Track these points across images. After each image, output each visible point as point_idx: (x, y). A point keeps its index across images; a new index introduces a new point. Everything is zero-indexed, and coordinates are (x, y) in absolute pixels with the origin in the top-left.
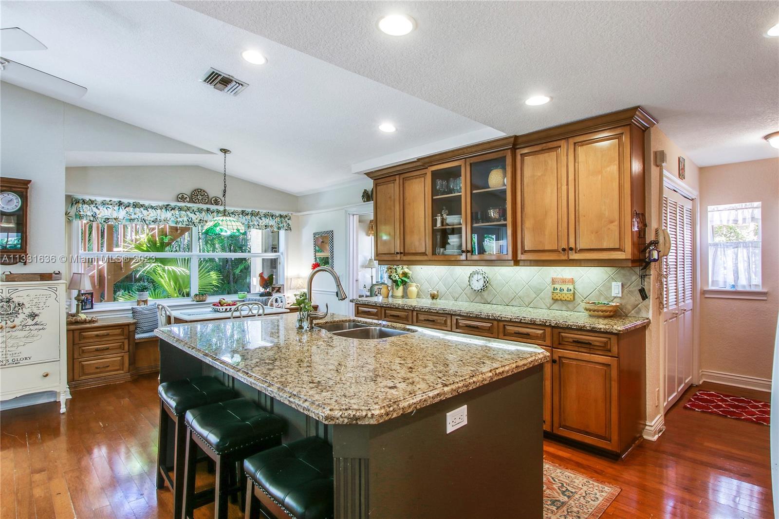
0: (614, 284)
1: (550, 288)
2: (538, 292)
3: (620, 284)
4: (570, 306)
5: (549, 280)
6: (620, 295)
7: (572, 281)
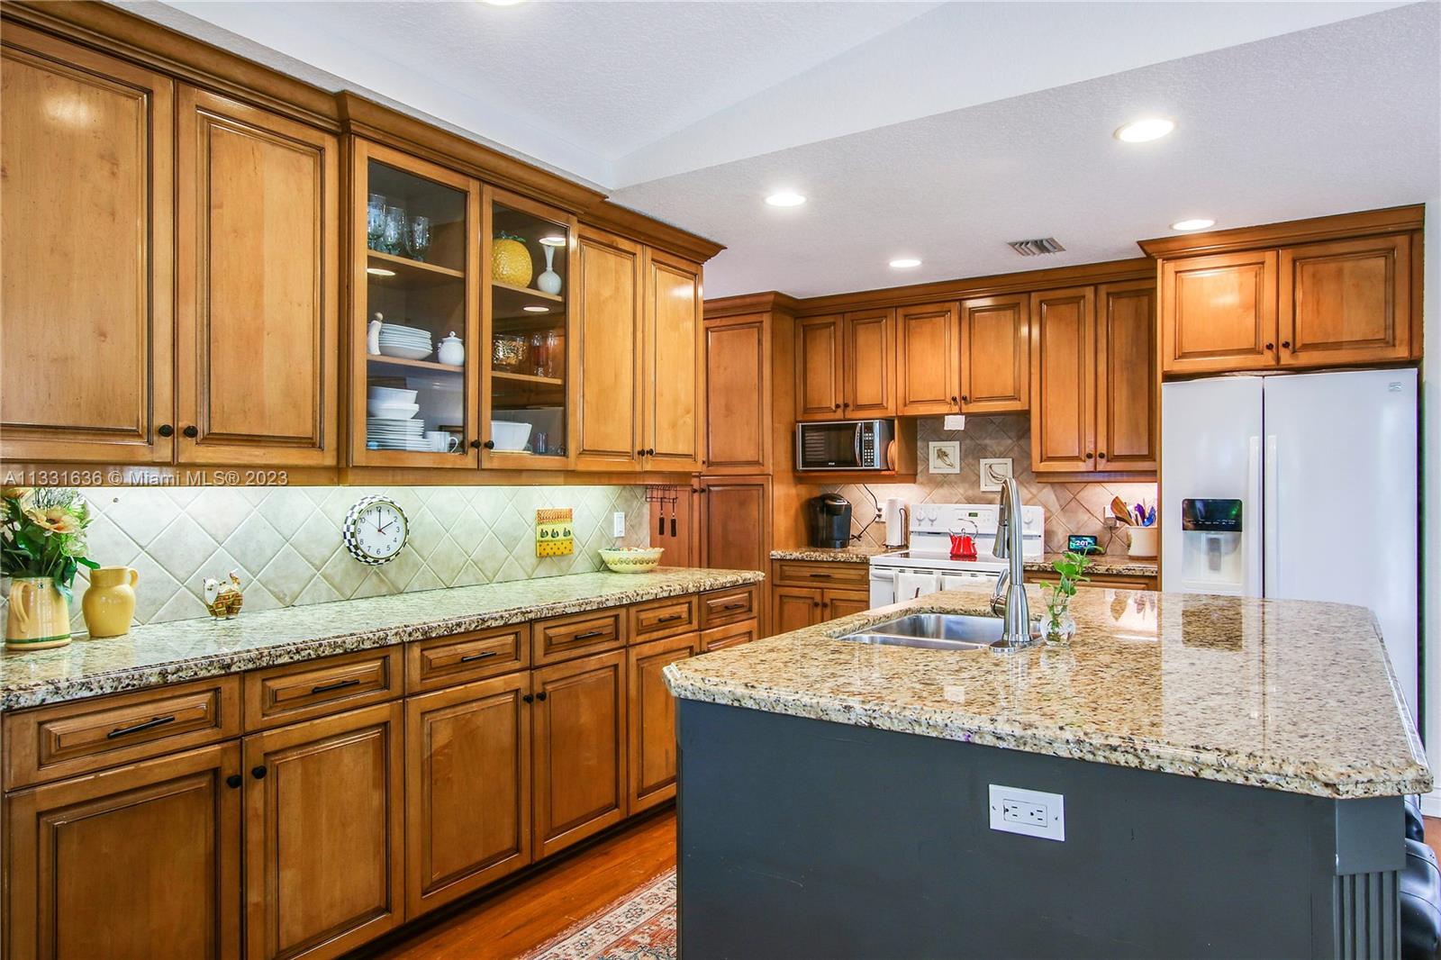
0: (616, 514)
1: (530, 534)
2: (510, 543)
3: (623, 513)
4: (564, 564)
5: (531, 517)
6: (623, 535)
7: (567, 515)
